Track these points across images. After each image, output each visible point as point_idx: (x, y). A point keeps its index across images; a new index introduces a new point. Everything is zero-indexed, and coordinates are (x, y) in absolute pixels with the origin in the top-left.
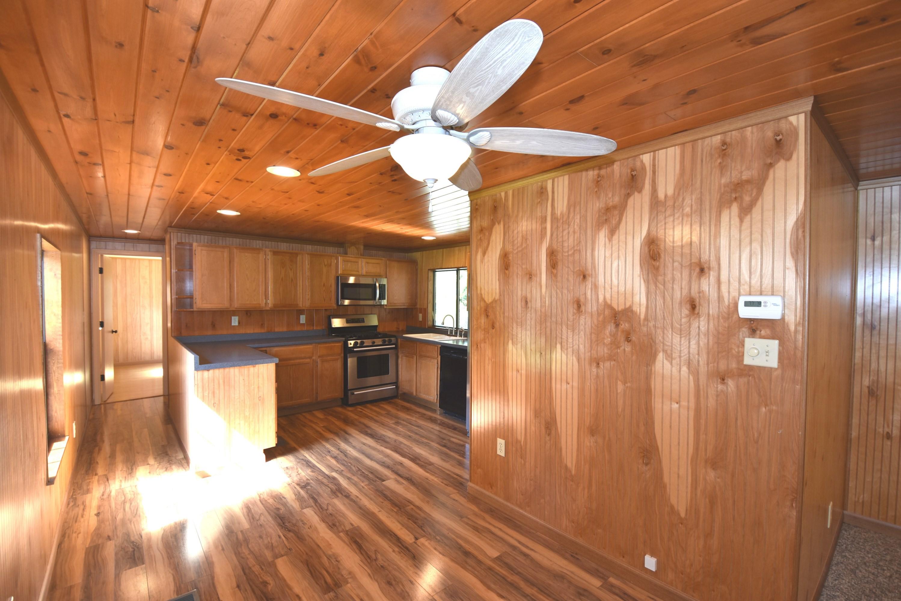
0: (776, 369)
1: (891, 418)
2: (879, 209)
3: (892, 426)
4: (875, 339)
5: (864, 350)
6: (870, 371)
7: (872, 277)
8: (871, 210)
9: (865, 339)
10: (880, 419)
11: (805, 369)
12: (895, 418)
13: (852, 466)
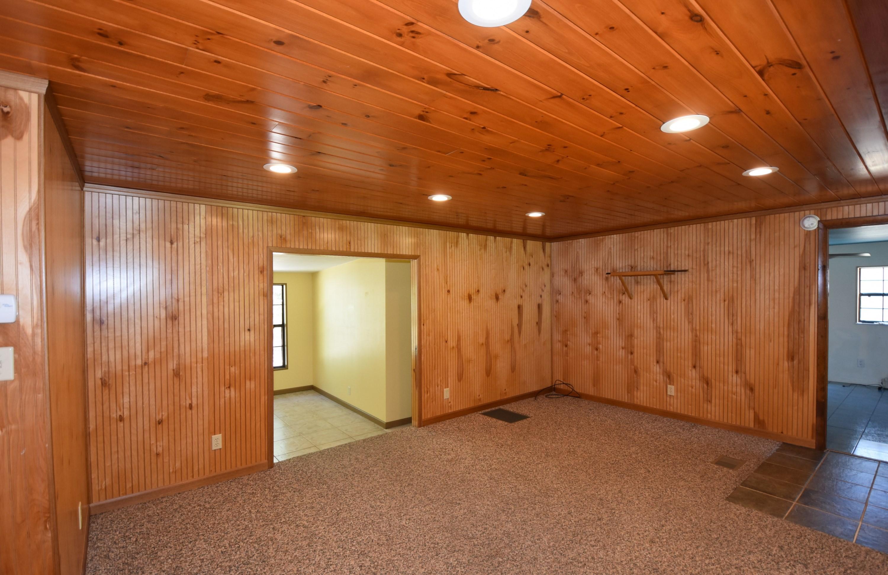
0: (12, 382)
1: (122, 401)
2: (102, 213)
3: (123, 408)
4: (104, 333)
5: (95, 344)
6: (101, 363)
7: (98, 275)
8: (95, 213)
9: (95, 334)
10: (113, 405)
11: (47, 375)
12: (125, 401)
13: (93, 458)
